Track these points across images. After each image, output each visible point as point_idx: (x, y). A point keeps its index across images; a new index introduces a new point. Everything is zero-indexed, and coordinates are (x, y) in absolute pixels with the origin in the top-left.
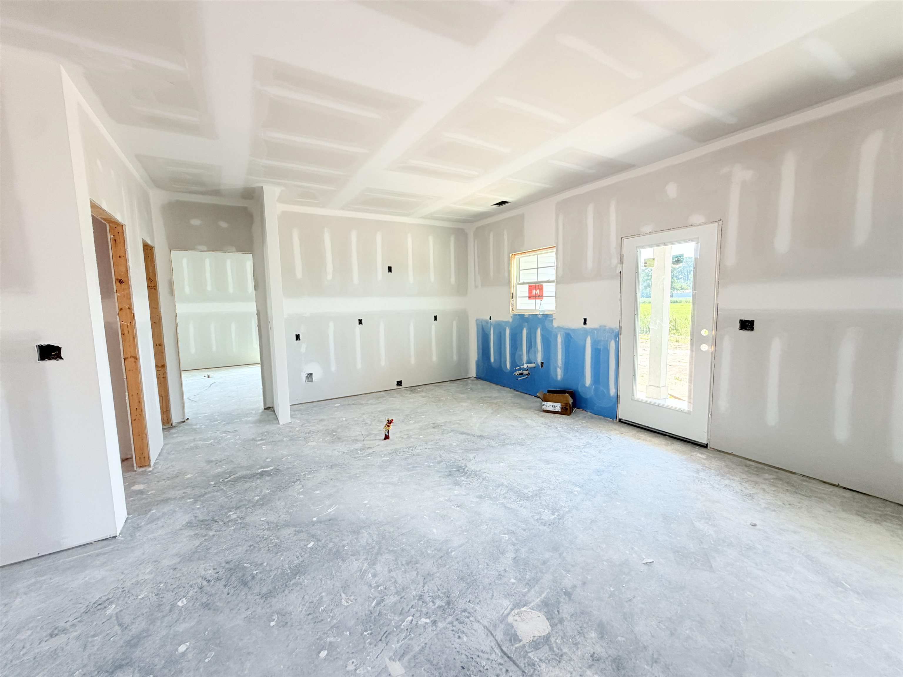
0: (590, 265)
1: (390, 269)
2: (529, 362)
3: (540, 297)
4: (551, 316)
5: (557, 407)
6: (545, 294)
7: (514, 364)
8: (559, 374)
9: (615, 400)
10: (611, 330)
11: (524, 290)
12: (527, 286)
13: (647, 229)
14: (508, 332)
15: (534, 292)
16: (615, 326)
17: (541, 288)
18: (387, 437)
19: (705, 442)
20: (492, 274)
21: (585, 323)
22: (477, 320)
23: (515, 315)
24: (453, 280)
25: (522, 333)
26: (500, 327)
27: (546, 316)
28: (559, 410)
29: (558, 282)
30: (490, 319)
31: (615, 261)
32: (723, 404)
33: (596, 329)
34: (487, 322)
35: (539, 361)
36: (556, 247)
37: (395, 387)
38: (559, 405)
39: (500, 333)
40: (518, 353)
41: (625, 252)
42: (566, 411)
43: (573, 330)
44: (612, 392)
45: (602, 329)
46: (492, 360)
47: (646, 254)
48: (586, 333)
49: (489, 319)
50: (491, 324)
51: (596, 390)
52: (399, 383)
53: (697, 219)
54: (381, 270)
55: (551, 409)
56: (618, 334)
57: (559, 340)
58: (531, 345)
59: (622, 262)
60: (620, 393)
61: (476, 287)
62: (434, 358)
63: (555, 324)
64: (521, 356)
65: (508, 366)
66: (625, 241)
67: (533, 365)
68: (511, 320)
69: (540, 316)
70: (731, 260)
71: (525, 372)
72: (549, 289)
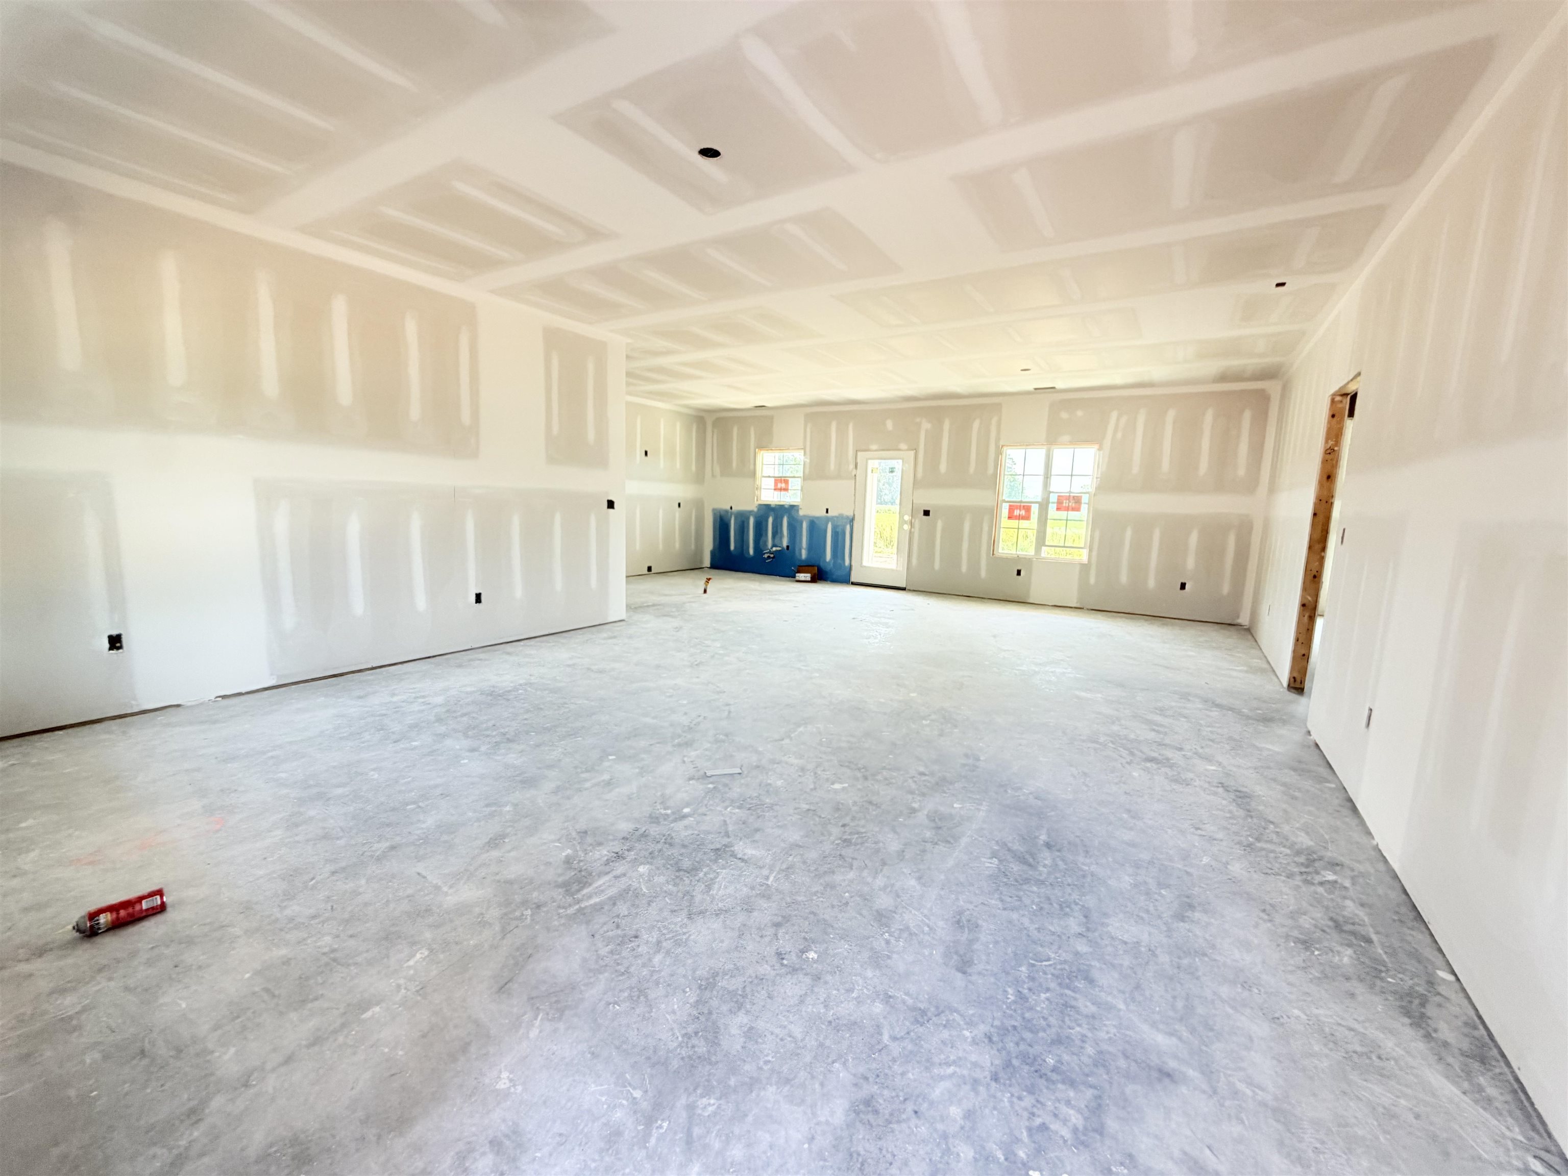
0: (832, 467)
1: (646, 453)
2: (774, 545)
3: (786, 490)
4: (797, 506)
5: (807, 576)
6: (790, 488)
7: (758, 549)
8: (804, 555)
9: (848, 570)
10: (848, 517)
11: (771, 483)
12: (773, 479)
13: (874, 447)
14: (752, 521)
15: (779, 486)
16: (850, 514)
17: (786, 482)
18: (705, 591)
19: (904, 586)
20: (734, 465)
21: (827, 511)
22: (714, 510)
23: (760, 505)
24: (694, 468)
25: (767, 521)
26: (742, 518)
27: (792, 507)
28: (809, 579)
29: (805, 479)
30: (731, 508)
31: (852, 466)
32: (914, 561)
33: (836, 517)
34: (726, 511)
35: (785, 544)
36: (804, 449)
37: (647, 572)
38: (809, 575)
39: (743, 522)
40: (763, 539)
41: (858, 461)
42: (814, 580)
43: (818, 518)
44: (847, 563)
45: (841, 517)
46: (732, 547)
47: (873, 464)
48: (828, 520)
49: (729, 508)
50: (731, 514)
51: (834, 563)
52: (649, 569)
53: (903, 446)
54: (640, 453)
55: (803, 579)
56: (852, 520)
57: (805, 525)
58: (777, 532)
59: (856, 467)
60: (853, 563)
61: (713, 476)
62: (677, 545)
63: (801, 513)
64: (766, 542)
65: (751, 552)
66: (859, 453)
67: (779, 549)
68: (756, 510)
69: (786, 506)
70: (920, 474)
71: (772, 556)
72: (795, 484)
